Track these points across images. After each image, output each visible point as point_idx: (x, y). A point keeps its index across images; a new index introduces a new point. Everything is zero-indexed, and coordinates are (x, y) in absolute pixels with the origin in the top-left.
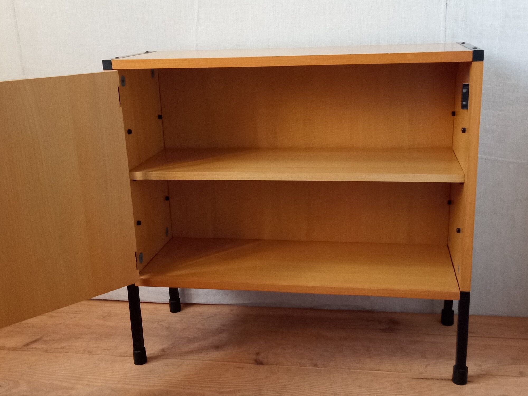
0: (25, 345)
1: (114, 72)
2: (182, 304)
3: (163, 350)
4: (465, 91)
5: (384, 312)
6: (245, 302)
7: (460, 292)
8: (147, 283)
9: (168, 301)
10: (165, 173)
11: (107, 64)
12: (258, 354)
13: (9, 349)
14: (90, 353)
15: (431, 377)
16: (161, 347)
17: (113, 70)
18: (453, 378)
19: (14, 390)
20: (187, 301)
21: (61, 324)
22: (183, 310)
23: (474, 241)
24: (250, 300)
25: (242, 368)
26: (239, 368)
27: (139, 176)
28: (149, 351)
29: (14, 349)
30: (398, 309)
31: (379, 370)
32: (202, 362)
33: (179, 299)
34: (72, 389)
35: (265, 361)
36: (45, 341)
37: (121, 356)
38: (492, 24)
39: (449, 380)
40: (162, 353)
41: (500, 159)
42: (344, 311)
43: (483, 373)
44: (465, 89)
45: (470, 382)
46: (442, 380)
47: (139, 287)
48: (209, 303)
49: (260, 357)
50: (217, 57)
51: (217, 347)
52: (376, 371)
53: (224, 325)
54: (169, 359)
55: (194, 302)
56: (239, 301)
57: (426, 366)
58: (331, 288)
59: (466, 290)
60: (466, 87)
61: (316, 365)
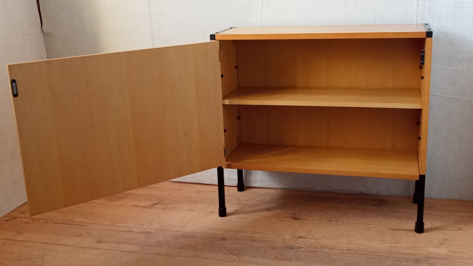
0: (152, 205)
1: (216, 42)
2: (245, 187)
3: (235, 210)
4: (422, 54)
5: (377, 196)
6: (285, 187)
7: (419, 175)
8: (229, 167)
9: (236, 185)
10: (242, 101)
11: (213, 37)
12: (294, 214)
13: (142, 207)
14: (192, 210)
15: (402, 229)
16: (235, 209)
17: (216, 40)
18: (415, 229)
19: (151, 226)
20: (248, 185)
21: (170, 195)
22: (246, 190)
23: (427, 143)
24: (288, 186)
25: (285, 221)
26: (283, 220)
27: (227, 102)
28: (228, 210)
29: (145, 207)
30: (385, 194)
31: (370, 225)
32: (260, 217)
33: (244, 183)
34: (184, 227)
35: (299, 218)
36: (163, 204)
37: (210, 212)
38: (447, 12)
39: (413, 231)
40: (235, 212)
41: (452, 96)
42: (350, 194)
43: (434, 228)
44: (422, 53)
45: (425, 232)
46: (408, 230)
47: (224, 169)
48: (262, 187)
49: (296, 216)
50: (276, 34)
51: (268, 210)
52: (368, 225)
53: (272, 199)
54: (240, 214)
55: (252, 186)
56: (282, 186)
57: (400, 224)
58: (341, 171)
59: (422, 173)
60: (423, 52)
61: (330, 221)
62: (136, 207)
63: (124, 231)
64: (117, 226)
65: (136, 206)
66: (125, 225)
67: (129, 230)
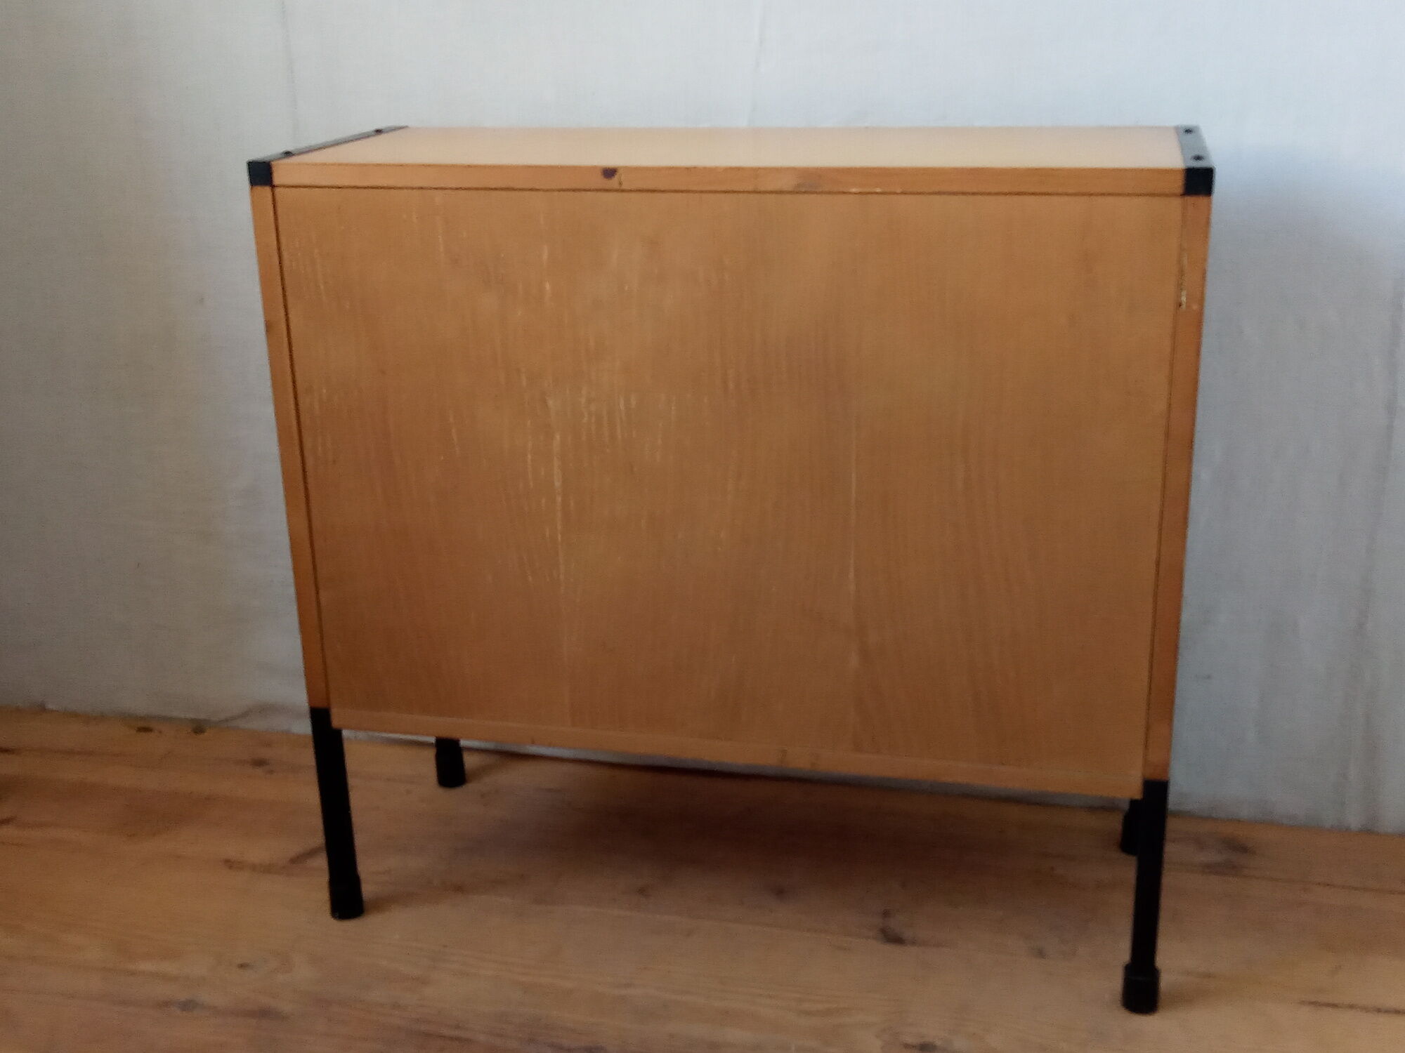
13: (254, 868)
19: (281, 978)
29: (267, 869)
62: (230, 867)
63: (166, 1004)
64: (133, 973)
65: (229, 864)
66: (169, 967)
67: (183, 996)
